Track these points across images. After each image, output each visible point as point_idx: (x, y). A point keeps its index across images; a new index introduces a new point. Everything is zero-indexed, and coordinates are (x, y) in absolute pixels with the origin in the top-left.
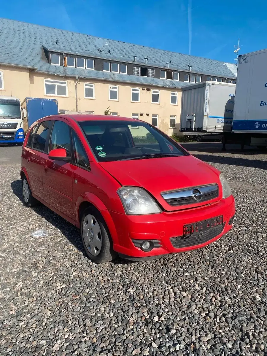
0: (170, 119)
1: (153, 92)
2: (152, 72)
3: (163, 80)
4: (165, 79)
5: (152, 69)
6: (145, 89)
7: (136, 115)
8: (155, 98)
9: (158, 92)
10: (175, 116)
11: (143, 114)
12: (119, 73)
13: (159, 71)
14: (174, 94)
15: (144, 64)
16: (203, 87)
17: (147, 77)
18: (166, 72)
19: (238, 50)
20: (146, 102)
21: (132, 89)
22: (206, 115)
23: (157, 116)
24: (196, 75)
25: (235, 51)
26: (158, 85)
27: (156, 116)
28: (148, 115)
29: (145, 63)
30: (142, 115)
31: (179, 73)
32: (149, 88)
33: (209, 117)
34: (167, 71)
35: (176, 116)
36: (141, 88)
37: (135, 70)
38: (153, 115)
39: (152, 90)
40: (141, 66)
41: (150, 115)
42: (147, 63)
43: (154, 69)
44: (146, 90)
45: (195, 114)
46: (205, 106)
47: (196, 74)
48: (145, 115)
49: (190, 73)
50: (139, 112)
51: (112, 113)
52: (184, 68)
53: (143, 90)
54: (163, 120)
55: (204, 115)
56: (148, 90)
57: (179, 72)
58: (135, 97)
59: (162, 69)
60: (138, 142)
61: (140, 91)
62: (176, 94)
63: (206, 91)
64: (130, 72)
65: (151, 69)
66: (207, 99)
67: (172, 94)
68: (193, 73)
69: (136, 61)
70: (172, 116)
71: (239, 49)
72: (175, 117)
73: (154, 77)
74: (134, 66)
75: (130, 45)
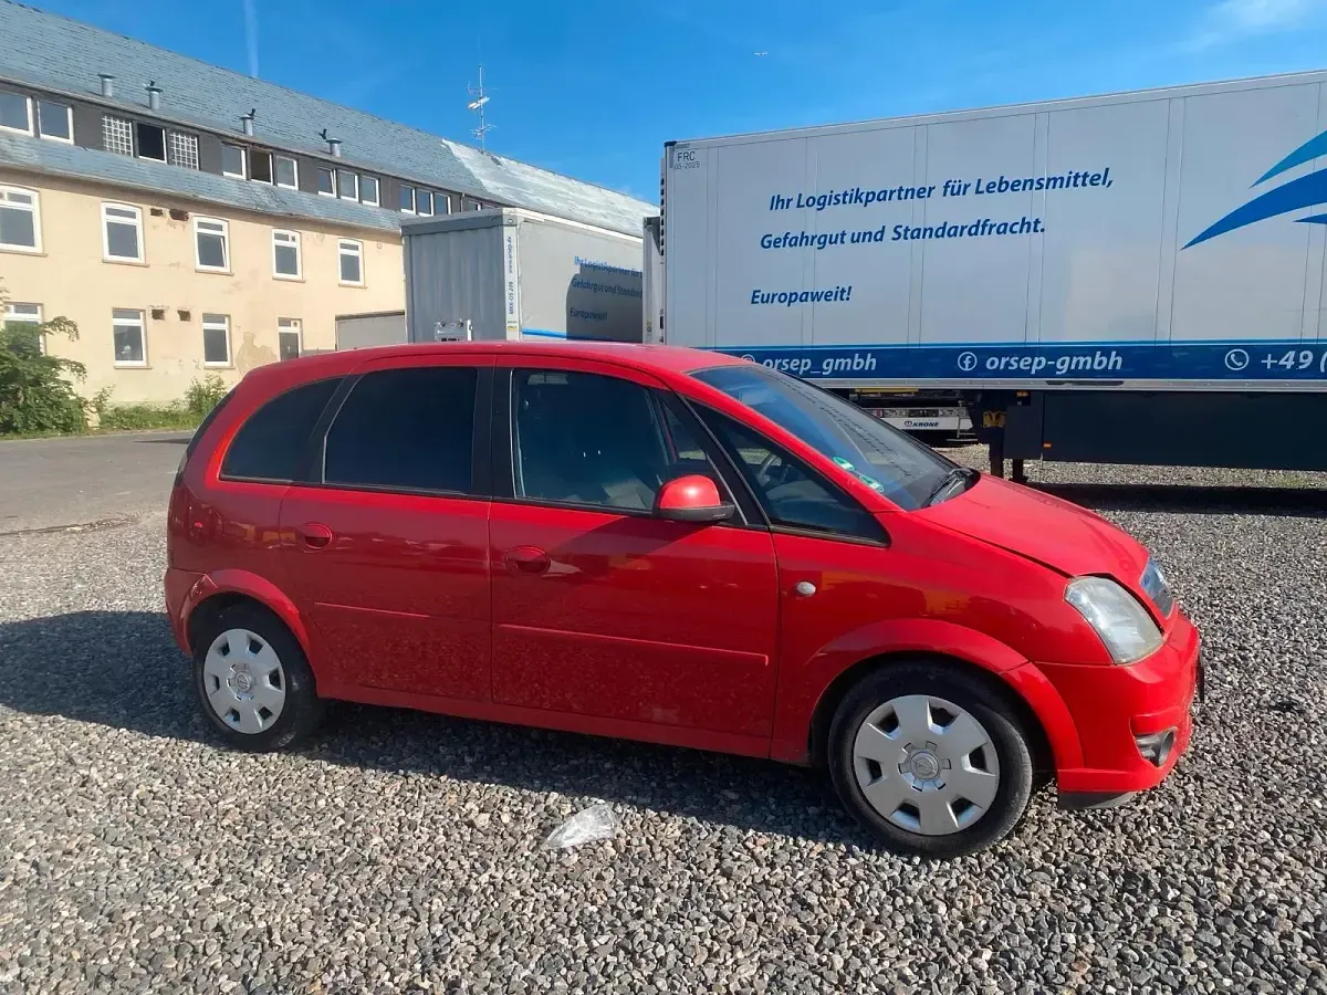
0: (280, 334)
1: (201, 225)
2: (185, 145)
3: (234, 181)
4: (244, 177)
5: (188, 134)
6: (166, 211)
7: (134, 314)
8: (211, 251)
9: (220, 228)
10: (298, 323)
11: (162, 312)
12: (37, 135)
13: (215, 147)
14: (286, 238)
15: (149, 113)
16: (494, 230)
17: (165, 162)
18: (243, 153)
19: (482, 101)
20: (172, 265)
21: (104, 207)
22: (512, 325)
23: (224, 322)
24: (359, 175)
25: (474, 105)
26: (222, 201)
27: (220, 319)
28: (185, 316)
29: (150, 108)
30: (158, 314)
31: (298, 160)
32: (178, 207)
33: (524, 333)
34: (249, 150)
35: (300, 320)
36: (147, 208)
37: (110, 131)
38: (208, 318)
39: (195, 218)
40: (136, 118)
41: (196, 315)
42: (159, 108)
43: (193, 136)
44: (168, 215)
45: (469, 322)
46: (507, 295)
47: (360, 171)
48: (172, 316)
49: (338, 166)
50: (147, 303)
51: (12, 307)
52: (312, 146)
53: (155, 213)
54: (249, 339)
55: (508, 325)
56: (179, 215)
57: (297, 156)
58: (122, 241)
59: (230, 141)
60: (156, 425)
61: (140, 217)
62: (294, 239)
63: (506, 243)
64: (90, 137)
65: (183, 133)
66: (511, 271)
67: (278, 237)
68: (349, 167)
69: (109, 93)
70: (284, 322)
71: (485, 100)
72: (295, 324)
73: (195, 167)
74: (104, 114)
75: (64, 23)
